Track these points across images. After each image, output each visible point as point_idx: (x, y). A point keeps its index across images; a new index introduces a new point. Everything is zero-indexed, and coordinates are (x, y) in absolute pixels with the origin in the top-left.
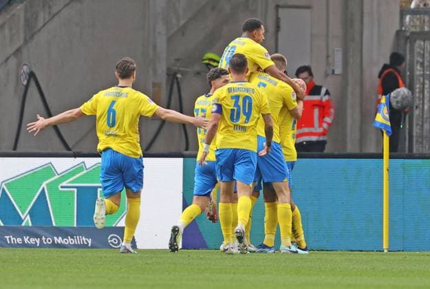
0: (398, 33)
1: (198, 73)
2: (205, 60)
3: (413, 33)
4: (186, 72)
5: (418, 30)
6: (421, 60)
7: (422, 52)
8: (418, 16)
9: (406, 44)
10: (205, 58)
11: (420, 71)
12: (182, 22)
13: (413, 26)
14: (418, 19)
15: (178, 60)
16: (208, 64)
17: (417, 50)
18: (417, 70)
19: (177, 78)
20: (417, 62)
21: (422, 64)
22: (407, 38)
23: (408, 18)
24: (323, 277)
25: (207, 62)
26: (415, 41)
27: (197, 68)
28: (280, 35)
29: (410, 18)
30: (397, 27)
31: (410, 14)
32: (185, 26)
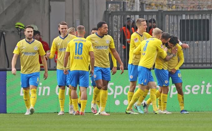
0: (105, 12)
1: (13, 32)
2: (16, 26)
3: (112, 12)
4: (7, 31)
5: (115, 11)
6: (116, 25)
7: (116, 21)
8: (114, 4)
9: (109, 17)
10: (16, 25)
11: (116, 29)
12: (5, 8)
13: (112, 9)
14: (114, 6)
15: (3, 26)
16: (17, 28)
17: (114, 19)
18: (114, 29)
19: (3, 34)
20: (115, 25)
21: (117, 26)
22: (110, 14)
23: (110, 5)
24: (72, 125)
25: (17, 26)
26: (113, 16)
27: (13, 29)
28: (51, 14)
29: (111, 5)
30: (105, 9)
31: (111, 4)
32: (6, 10)
